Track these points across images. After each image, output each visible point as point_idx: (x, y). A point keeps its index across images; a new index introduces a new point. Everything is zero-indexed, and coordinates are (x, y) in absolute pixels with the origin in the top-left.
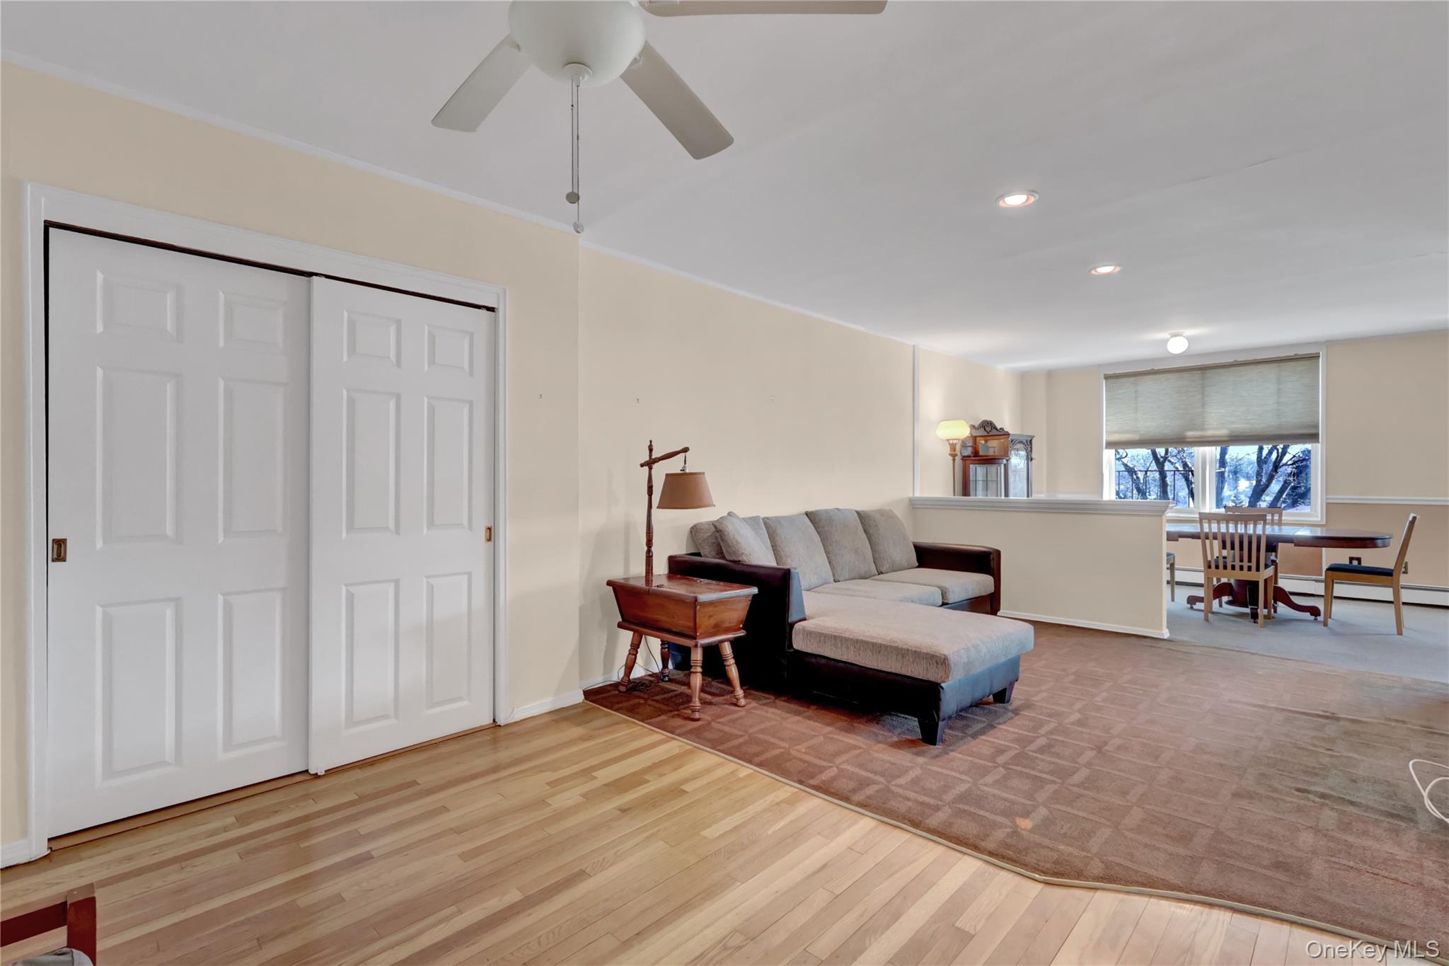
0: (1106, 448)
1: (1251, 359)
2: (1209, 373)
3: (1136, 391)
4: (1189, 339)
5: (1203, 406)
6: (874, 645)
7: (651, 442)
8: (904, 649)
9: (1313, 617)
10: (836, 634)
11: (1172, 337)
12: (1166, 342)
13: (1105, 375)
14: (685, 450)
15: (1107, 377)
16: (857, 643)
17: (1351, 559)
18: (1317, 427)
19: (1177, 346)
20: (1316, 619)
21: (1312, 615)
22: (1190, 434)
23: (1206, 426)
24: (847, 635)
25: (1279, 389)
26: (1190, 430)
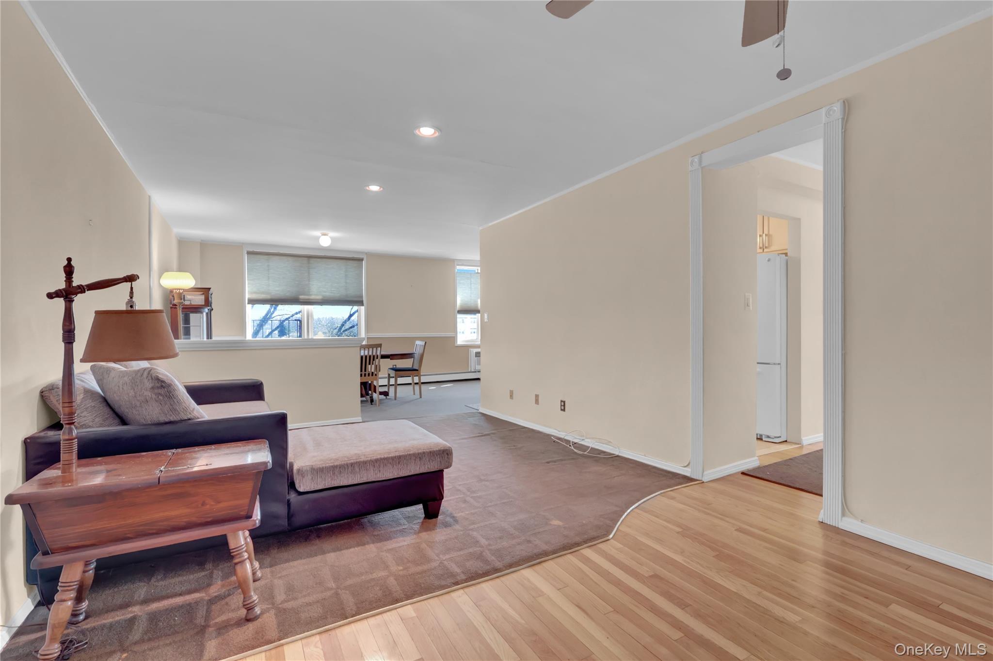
0: (248, 304)
1: (323, 255)
2: (312, 260)
3: (268, 266)
4: (333, 239)
5: (309, 280)
6: (393, 458)
7: (69, 260)
8: (420, 453)
9: (385, 397)
10: (352, 461)
11: (322, 235)
12: (318, 238)
13: (247, 251)
14: (131, 279)
15: (249, 253)
16: (377, 462)
17: (393, 366)
18: (362, 297)
19: (325, 242)
20: (386, 398)
21: (385, 396)
22: (302, 297)
23: (311, 293)
24: (363, 459)
25: (346, 275)
26: (302, 295)
